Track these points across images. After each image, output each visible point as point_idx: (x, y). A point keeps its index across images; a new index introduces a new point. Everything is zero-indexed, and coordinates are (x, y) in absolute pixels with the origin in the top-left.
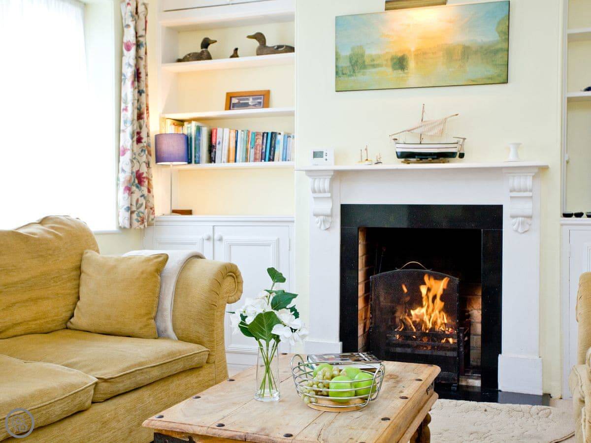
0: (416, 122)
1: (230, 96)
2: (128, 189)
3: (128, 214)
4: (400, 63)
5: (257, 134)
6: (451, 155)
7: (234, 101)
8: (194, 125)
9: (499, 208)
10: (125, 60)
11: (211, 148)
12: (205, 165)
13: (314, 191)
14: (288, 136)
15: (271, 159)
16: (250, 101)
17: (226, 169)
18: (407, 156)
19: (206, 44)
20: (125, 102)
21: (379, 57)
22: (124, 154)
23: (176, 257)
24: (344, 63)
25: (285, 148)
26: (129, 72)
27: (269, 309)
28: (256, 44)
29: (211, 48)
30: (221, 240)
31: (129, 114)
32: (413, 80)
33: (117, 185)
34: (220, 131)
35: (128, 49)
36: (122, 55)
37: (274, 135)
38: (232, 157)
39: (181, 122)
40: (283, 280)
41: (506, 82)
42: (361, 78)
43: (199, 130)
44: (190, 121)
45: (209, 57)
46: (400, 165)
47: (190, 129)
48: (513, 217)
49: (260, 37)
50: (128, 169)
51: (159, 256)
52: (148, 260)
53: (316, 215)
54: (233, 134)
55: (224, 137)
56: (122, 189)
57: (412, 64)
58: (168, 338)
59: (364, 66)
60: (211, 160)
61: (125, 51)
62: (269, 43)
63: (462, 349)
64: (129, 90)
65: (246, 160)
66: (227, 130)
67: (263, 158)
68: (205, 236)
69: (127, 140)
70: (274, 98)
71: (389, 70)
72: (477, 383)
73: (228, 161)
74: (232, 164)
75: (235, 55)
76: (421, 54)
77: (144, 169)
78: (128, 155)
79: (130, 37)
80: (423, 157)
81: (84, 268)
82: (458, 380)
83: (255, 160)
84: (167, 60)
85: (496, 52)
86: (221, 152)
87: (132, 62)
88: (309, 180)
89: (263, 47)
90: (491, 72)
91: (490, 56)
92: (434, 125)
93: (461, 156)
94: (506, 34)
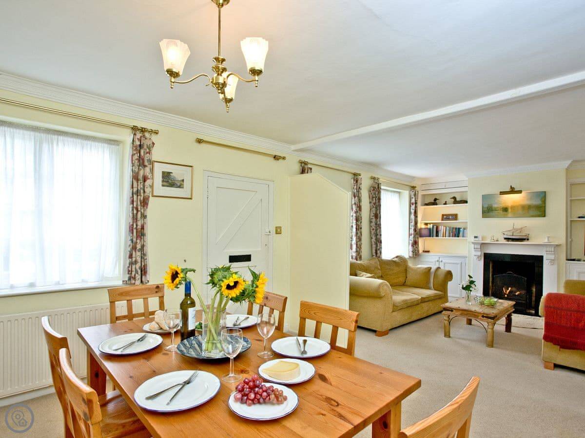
0: (512, 228)
1: (443, 215)
2: (412, 246)
3: (412, 253)
4: (505, 210)
5: (453, 228)
6: (525, 239)
7: (445, 217)
8: (432, 225)
9: (542, 257)
10: (411, 208)
11: (437, 232)
12: (435, 238)
13: (475, 249)
14: (464, 229)
15: (458, 236)
16: (451, 217)
17: (442, 239)
18: (508, 239)
19: (435, 200)
20: (412, 220)
21: (497, 208)
22: (411, 235)
23: (434, 268)
24: (486, 209)
25: (463, 233)
26: (413, 211)
27: (469, 284)
28: (453, 200)
29: (437, 201)
30: (442, 261)
31: (413, 223)
32: (510, 215)
33: (409, 244)
34: (440, 227)
35: (413, 205)
36: (410, 206)
37: (459, 229)
38: (444, 235)
39: (426, 224)
40: (472, 278)
41: (545, 216)
42: (491, 214)
43: (433, 226)
44: (430, 224)
45: (436, 204)
46: (505, 242)
47: (430, 226)
48: (547, 260)
49: (454, 198)
50: (412, 239)
51: (429, 268)
52: (426, 268)
53: (475, 256)
54: (445, 228)
55: (442, 229)
56: (410, 246)
57: (510, 210)
58: (432, 289)
59: (492, 210)
60: (437, 236)
61: (412, 206)
62: (458, 199)
63: (528, 301)
64: (413, 217)
65: (449, 237)
66: (442, 227)
67: (455, 236)
68: (437, 260)
69: (412, 231)
70: (459, 217)
71: (501, 212)
72: (534, 312)
73: (443, 237)
74: (444, 238)
75: (445, 204)
76: (513, 207)
77: (417, 240)
78: (413, 236)
79: (413, 201)
80: (513, 240)
81: (408, 269)
82: (526, 310)
83: (452, 237)
84: (422, 205)
85: (541, 207)
86: (441, 234)
87: (414, 208)
88: (473, 245)
89: (456, 201)
90: (539, 213)
91: (539, 208)
92: (517, 230)
93: (528, 239)
94: (544, 202)
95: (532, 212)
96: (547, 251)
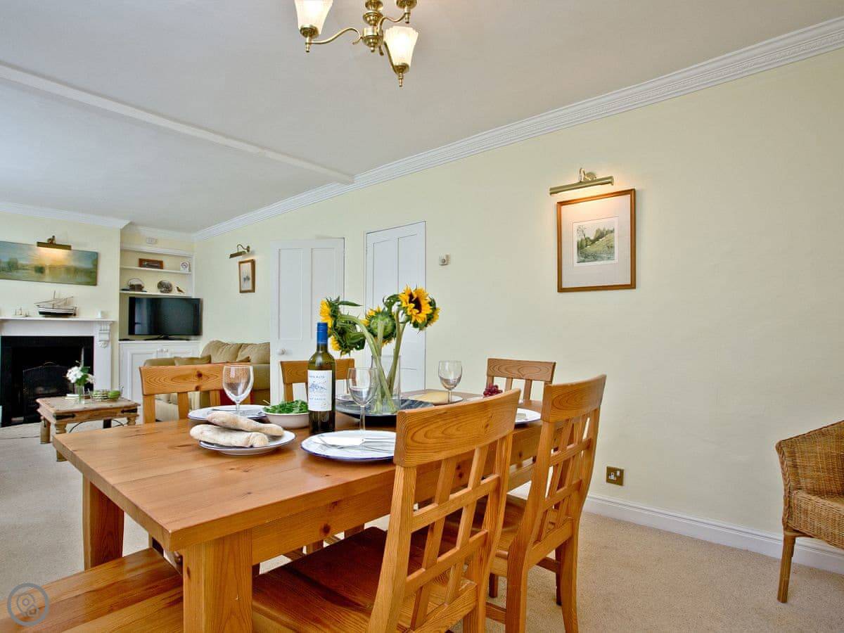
0: (51, 298)
4: (40, 270)
6: (71, 314)
9: (92, 339)
18: (45, 314)
21: (26, 265)
24: (5, 265)
32: (47, 279)
41: (95, 285)
42: (15, 274)
46: (41, 318)
48: (99, 342)
57: (47, 271)
59: (17, 269)
71: (33, 272)
76: (53, 268)
80: (54, 315)
85: (91, 272)
90: (89, 280)
91: (88, 274)
92: (60, 300)
93: (75, 315)
94: (96, 265)
95: (79, 279)
96: (101, 330)
